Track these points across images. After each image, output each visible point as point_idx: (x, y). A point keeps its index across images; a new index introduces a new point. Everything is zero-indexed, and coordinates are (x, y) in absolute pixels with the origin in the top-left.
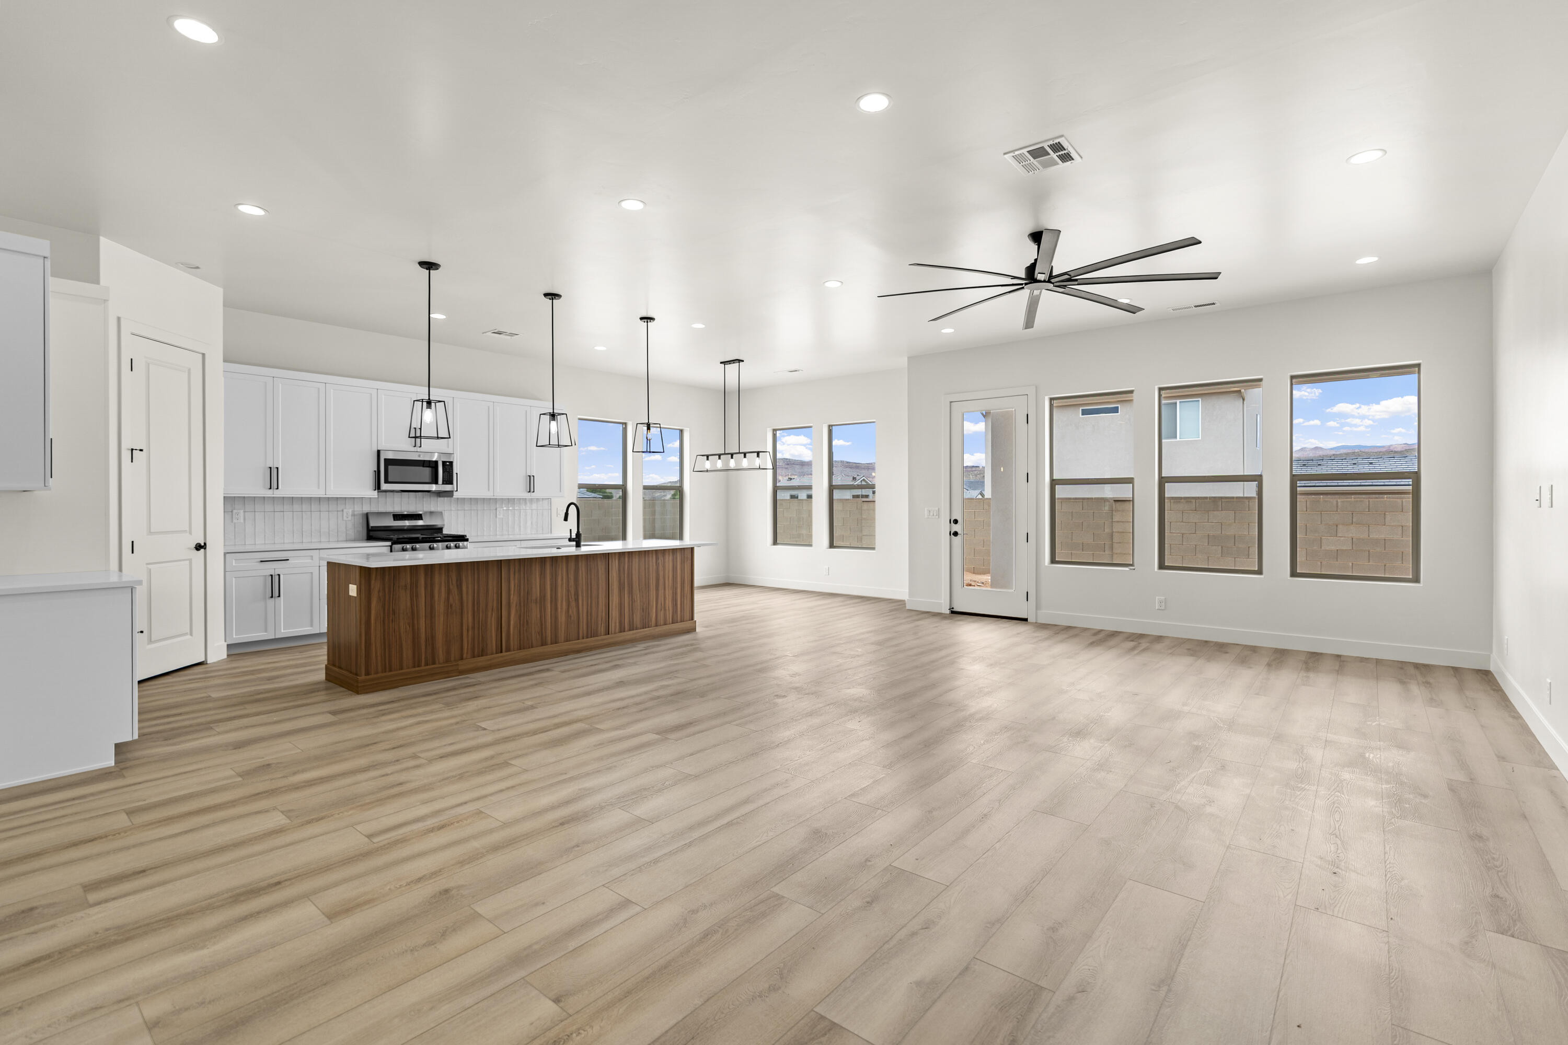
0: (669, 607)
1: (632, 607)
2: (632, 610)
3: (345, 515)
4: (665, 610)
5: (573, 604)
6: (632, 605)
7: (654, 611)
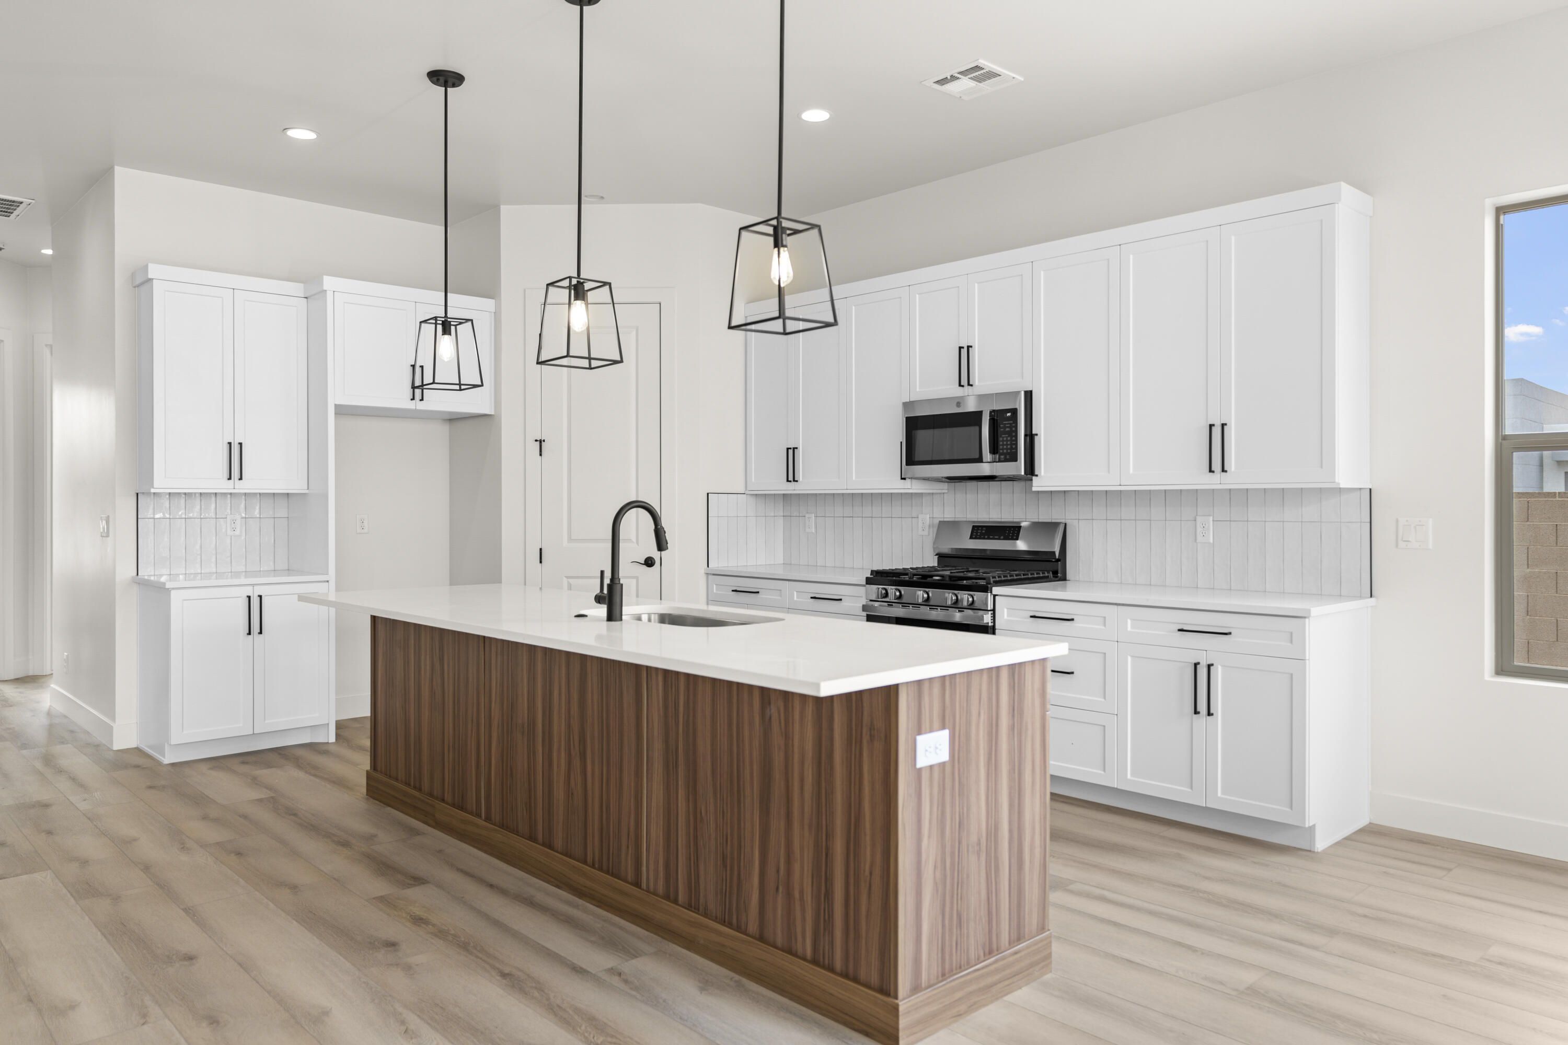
0: (802, 892)
1: (696, 837)
2: (696, 844)
3: (920, 524)
4: (789, 895)
5: (577, 762)
6: (695, 828)
7: (756, 880)
